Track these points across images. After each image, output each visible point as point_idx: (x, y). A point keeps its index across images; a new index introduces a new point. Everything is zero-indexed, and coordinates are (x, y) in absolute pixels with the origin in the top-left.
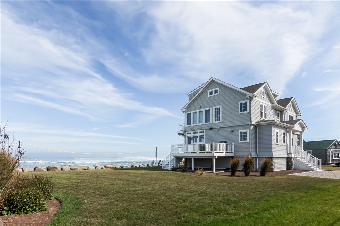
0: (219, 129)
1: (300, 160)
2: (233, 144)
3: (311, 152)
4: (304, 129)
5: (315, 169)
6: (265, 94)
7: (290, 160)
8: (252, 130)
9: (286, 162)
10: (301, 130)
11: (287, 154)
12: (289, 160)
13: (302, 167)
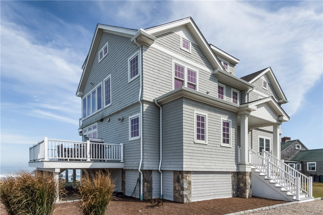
0: (108, 119)
1: (266, 177)
2: (122, 144)
3: (314, 164)
4: (280, 119)
5: (295, 198)
6: (191, 46)
7: (242, 178)
8: (144, 113)
9: (233, 181)
10: (274, 121)
11: (235, 165)
12: (240, 176)
13: (268, 193)
